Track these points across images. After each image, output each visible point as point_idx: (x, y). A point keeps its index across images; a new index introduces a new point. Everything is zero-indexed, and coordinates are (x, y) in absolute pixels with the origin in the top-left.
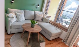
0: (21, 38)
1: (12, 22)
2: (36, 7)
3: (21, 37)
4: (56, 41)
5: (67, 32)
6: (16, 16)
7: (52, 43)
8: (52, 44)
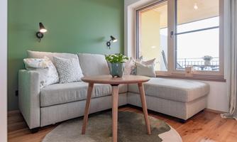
0: (83, 133)
1: (42, 82)
2: (108, 44)
3: (81, 132)
4: (205, 119)
5: (225, 81)
6: (57, 68)
7: (199, 127)
8: (201, 129)
